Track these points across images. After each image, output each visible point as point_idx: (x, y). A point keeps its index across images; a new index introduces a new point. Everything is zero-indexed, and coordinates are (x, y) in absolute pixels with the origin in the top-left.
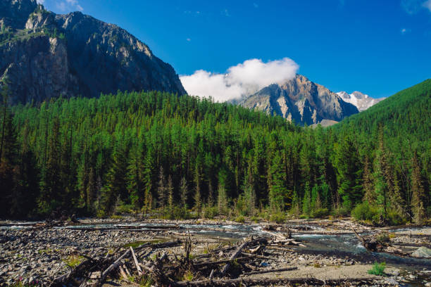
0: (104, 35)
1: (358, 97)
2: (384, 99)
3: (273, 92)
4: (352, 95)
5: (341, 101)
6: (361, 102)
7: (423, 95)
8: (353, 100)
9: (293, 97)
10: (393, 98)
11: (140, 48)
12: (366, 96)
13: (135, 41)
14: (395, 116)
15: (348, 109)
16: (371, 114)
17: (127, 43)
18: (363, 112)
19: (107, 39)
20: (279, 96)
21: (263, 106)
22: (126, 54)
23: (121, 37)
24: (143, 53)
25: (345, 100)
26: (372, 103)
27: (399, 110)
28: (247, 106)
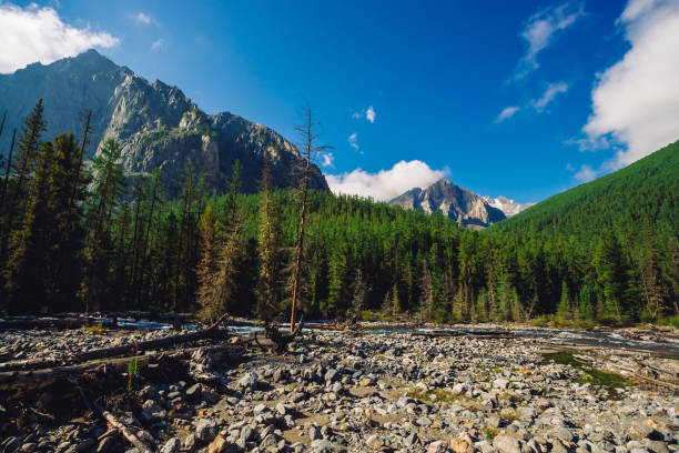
0: (252, 134)
1: (503, 202)
2: (533, 204)
3: (415, 194)
4: (497, 201)
5: (487, 206)
6: (511, 208)
7: (581, 200)
8: (497, 204)
9: (437, 201)
10: (548, 202)
11: (288, 147)
12: (512, 201)
13: (282, 141)
14: (554, 221)
15: (495, 215)
16: (522, 221)
17: (274, 142)
18: (515, 218)
19: (255, 138)
20: (422, 200)
21: (409, 205)
22: (274, 154)
23: (268, 137)
24: (290, 153)
25: (491, 205)
26: (516, 211)
27: (559, 215)
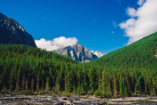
0: (6, 21)
1: (98, 53)
2: (106, 54)
3: (69, 49)
4: (96, 52)
5: (92, 54)
6: (99, 54)
7: (118, 53)
8: (96, 54)
9: (76, 51)
10: (109, 54)
11: (20, 28)
12: (100, 52)
13: (18, 25)
14: (109, 60)
15: (94, 56)
16: (102, 59)
17: (15, 26)
18: (99, 58)
19: (6, 22)
20: (71, 50)
21: (65, 53)
22: (14, 29)
24: (21, 30)
25: (94, 53)
26: (102, 55)
27: (111, 59)
28: (59, 53)
